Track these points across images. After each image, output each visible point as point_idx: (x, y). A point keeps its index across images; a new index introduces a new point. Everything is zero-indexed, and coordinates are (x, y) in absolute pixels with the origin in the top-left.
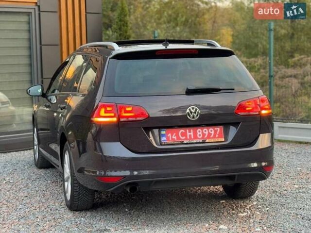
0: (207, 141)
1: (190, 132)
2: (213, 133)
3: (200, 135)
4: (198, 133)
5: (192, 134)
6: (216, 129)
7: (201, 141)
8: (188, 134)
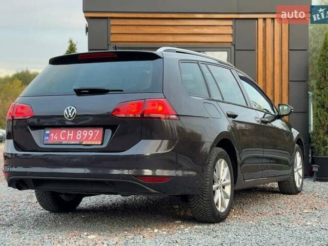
0: (84, 143)
1: (70, 133)
2: (92, 135)
3: (79, 137)
4: (78, 135)
5: (72, 135)
6: (95, 131)
7: (78, 143)
8: (69, 135)
